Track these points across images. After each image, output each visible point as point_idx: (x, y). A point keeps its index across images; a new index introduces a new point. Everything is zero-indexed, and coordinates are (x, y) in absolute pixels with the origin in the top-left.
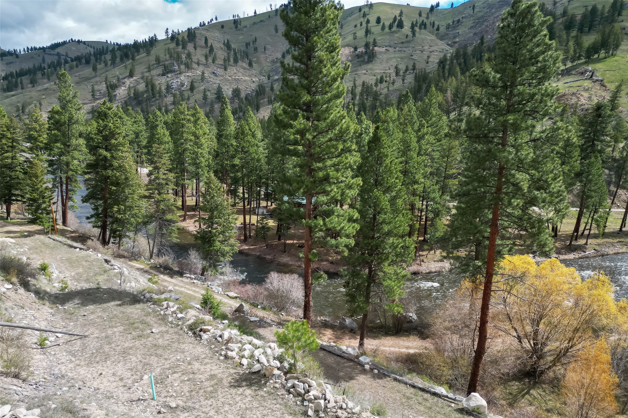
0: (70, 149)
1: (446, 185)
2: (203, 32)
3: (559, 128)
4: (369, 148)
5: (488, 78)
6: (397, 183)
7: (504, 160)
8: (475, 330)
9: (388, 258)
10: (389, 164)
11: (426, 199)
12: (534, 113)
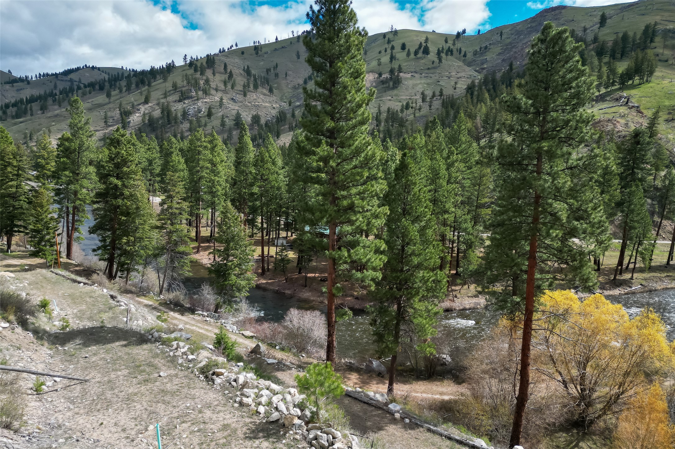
0: (78, 178)
1: (478, 215)
2: (223, 58)
3: (596, 156)
4: (396, 175)
5: (519, 104)
6: (426, 212)
7: (540, 188)
8: (516, 374)
9: (418, 293)
10: (418, 193)
11: (457, 229)
12: (569, 140)
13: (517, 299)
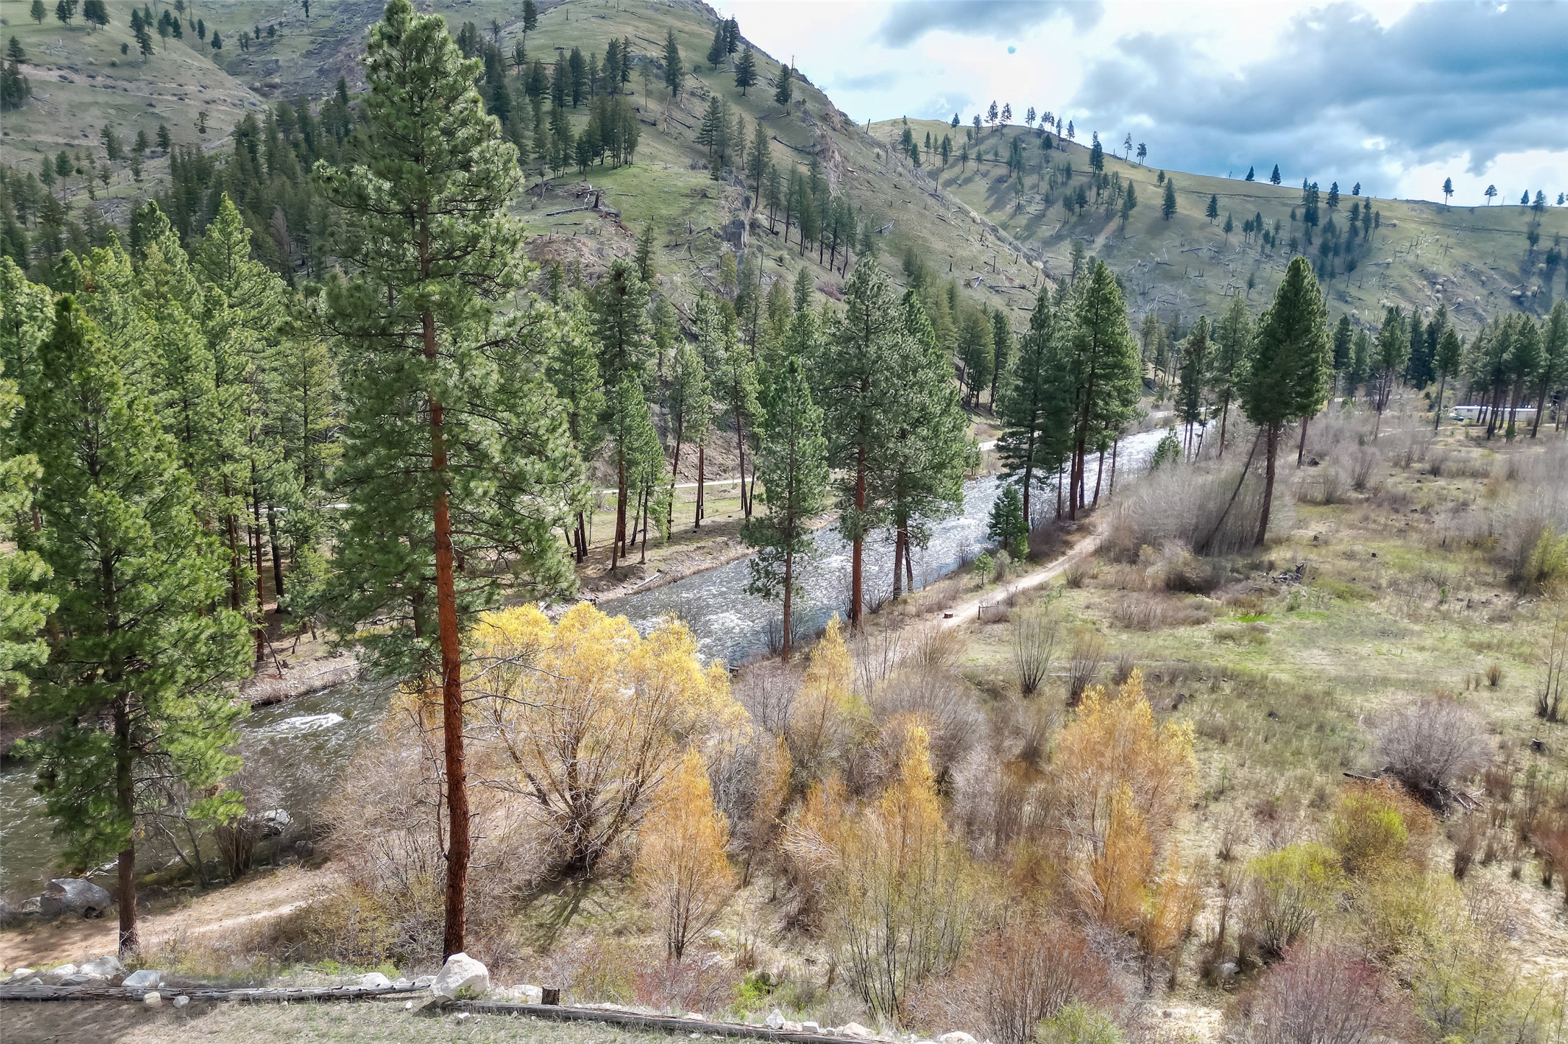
1: (315, 459)
3: (540, 317)
4: (47, 364)
5: (361, 188)
6: (160, 462)
7: (438, 389)
8: (439, 805)
9: (172, 676)
10: (126, 411)
11: (265, 499)
12: (484, 281)
13: (422, 643)
